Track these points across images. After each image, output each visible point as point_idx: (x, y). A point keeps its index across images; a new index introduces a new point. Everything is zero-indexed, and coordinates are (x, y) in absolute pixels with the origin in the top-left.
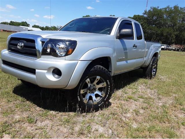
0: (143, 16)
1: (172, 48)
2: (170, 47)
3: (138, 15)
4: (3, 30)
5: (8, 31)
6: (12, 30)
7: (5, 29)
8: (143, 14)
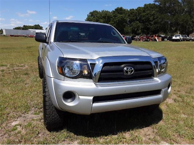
0: (155, 4)
1: (191, 38)
2: (188, 37)
3: (150, 4)
4: (10, 35)
5: (16, 36)
6: (19, 34)
7: (12, 34)
8: (154, 1)
